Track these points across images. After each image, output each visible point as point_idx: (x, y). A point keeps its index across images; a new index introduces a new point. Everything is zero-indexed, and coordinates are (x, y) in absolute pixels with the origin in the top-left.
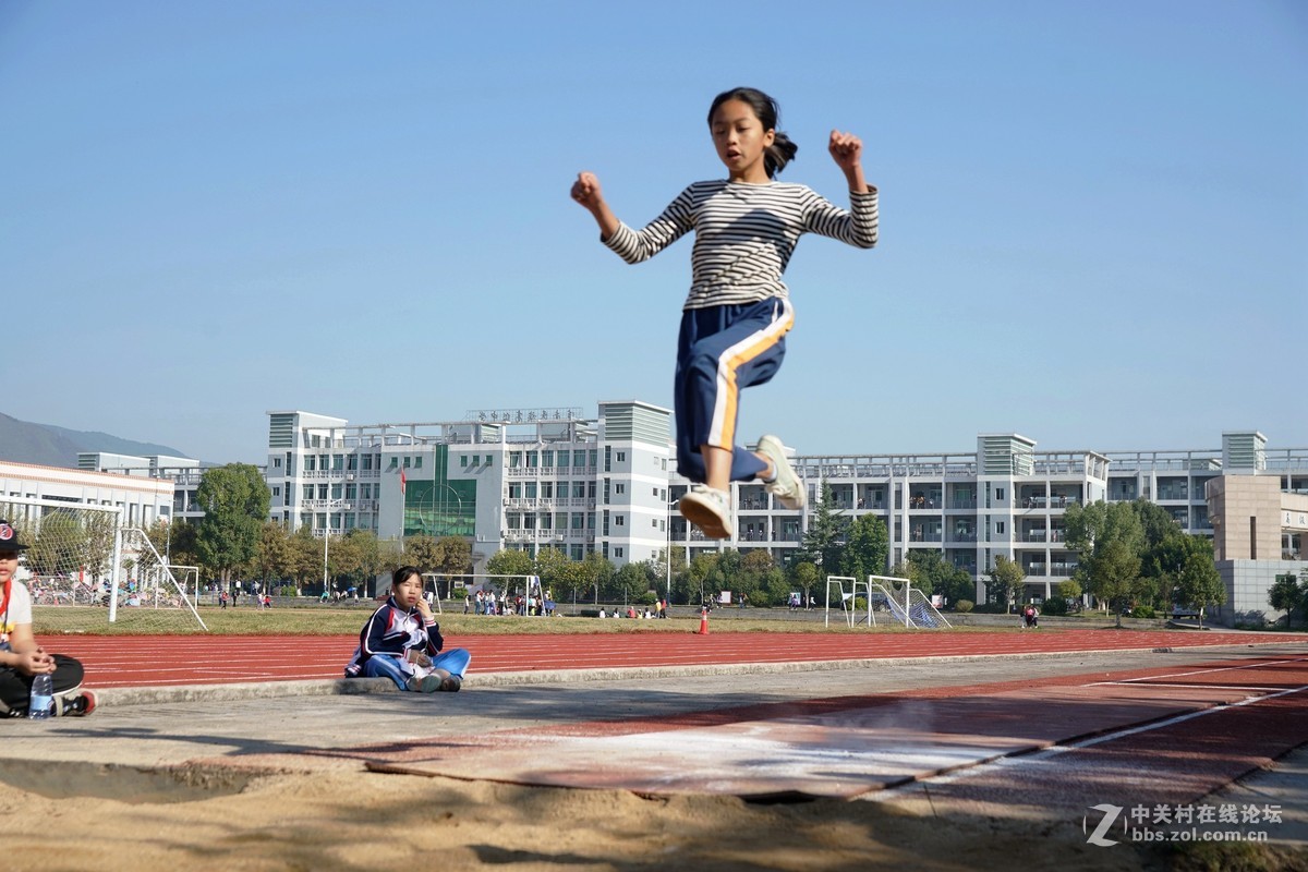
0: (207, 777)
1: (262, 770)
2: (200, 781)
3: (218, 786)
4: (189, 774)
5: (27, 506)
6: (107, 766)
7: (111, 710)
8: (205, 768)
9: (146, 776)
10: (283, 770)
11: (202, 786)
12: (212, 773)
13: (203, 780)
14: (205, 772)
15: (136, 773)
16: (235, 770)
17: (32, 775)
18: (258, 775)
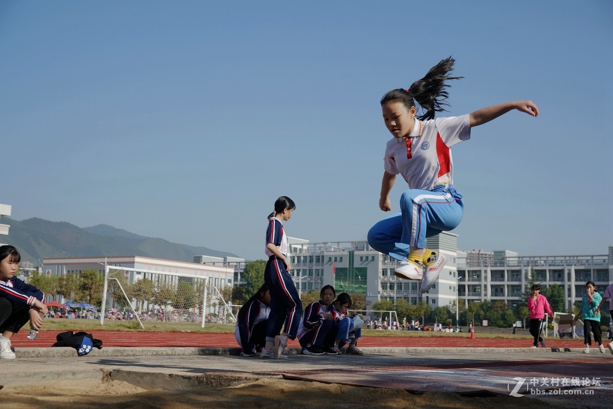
0: (213, 381)
1: (237, 378)
2: (209, 383)
3: (217, 385)
4: (205, 379)
5: (152, 274)
6: (170, 375)
7: (185, 357)
8: (212, 377)
9: (186, 380)
10: (246, 378)
11: (211, 385)
12: (215, 379)
13: (211, 382)
14: (212, 379)
15: (181, 378)
16: (225, 377)
17: (138, 378)
18: (235, 380)
